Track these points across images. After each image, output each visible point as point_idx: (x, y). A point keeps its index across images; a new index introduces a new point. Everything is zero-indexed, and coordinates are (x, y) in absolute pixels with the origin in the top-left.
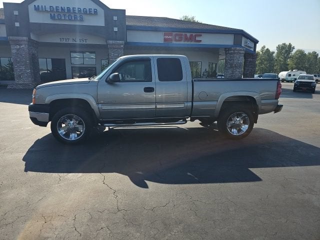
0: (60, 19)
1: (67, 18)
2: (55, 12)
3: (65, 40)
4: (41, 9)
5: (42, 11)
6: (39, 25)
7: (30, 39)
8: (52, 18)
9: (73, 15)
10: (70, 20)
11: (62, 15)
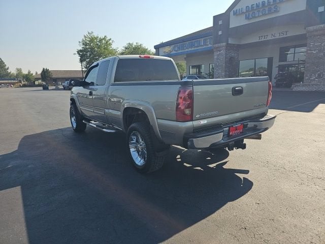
0: (255, 17)
1: (261, 14)
2: (250, 12)
3: (263, 37)
4: (238, 13)
5: (239, 14)
6: (237, 29)
7: (228, 44)
8: (247, 18)
9: (267, 9)
10: (264, 15)
11: (256, 12)
